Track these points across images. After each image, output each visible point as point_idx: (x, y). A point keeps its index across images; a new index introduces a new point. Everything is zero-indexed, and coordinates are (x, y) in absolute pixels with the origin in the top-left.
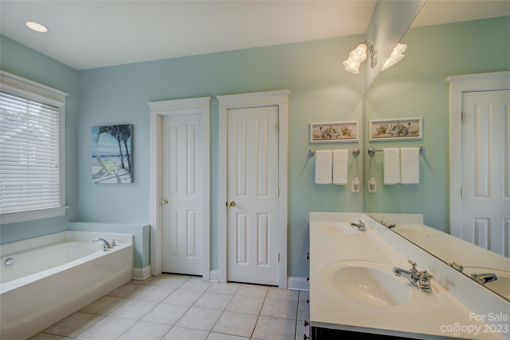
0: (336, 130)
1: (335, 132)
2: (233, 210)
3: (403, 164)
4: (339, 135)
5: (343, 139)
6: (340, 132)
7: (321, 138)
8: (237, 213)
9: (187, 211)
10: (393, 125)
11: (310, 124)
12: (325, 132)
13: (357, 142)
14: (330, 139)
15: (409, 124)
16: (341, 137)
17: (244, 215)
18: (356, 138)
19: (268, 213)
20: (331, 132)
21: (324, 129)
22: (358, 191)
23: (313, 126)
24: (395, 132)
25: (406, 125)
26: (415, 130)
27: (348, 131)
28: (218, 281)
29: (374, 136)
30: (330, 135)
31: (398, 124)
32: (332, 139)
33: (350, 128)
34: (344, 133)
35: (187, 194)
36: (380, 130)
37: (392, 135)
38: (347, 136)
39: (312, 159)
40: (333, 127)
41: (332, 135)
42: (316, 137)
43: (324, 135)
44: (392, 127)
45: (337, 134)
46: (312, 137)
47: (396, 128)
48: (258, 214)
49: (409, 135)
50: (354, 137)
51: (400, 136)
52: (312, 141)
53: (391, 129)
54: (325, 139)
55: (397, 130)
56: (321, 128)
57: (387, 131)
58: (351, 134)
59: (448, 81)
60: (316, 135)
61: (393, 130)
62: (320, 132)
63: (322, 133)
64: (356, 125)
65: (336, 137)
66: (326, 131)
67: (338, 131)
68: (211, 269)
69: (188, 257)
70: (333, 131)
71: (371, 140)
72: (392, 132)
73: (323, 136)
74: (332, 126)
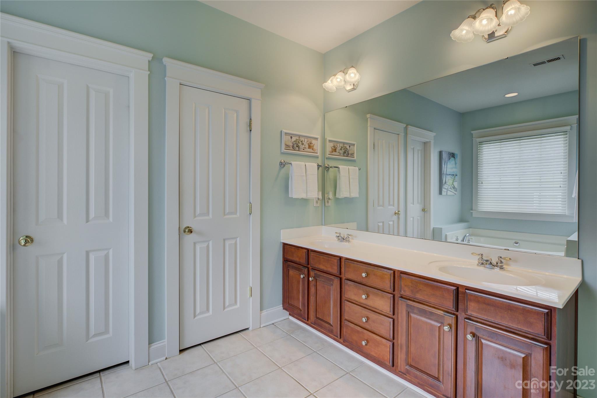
0: (303, 142)
1: (303, 144)
2: (189, 238)
3: (351, 180)
4: (306, 148)
5: (308, 152)
6: (306, 144)
7: (291, 148)
8: (195, 243)
9: (88, 253)
10: (341, 145)
11: (281, 131)
12: (295, 143)
13: (317, 157)
14: (298, 151)
15: (350, 146)
16: (307, 149)
17: (205, 245)
18: (317, 153)
19: (237, 238)
20: (299, 143)
21: (294, 139)
22: (318, 205)
23: (285, 133)
24: (342, 152)
25: (348, 147)
26: (352, 153)
27: (312, 145)
28: (165, 358)
29: (330, 154)
30: (298, 146)
31: (343, 145)
32: (300, 151)
33: (314, 142)
34: (310, 147)
35: (87, 221)
36: (333, 148)
37: (340, 154)
38: (310, 150)
39: (283, 170)
40: (302, 139)
41: (300, 147)
42: (287, 146)
43: (294, 145)
44: (340, 147)
45: (304, 146)
46: (283, 146)
47: (343, 149)
48: (224, 240)
49: (349, 156)
50: (316, 152)
51: (344, 156)
52: (283, 150)
53: (339, 148)
54: (294, 150)
55: (343, 151)
56: (291, 137)
57: (337, 150)
58: (314, 148)
59: (368, 117)
60: (287, 144)
61: (341, 149)
62: (291, 142)
63: (292, 143)
64: (317, 140)
65: (304, 149)
66: (296, 141)
67: (305, 143)
68: (151, 342)
69: (90, 341)
70: (301, 143)
71: (328, 157)
72: (340, 151)
73: (293, 147)
74: (300, 137)
